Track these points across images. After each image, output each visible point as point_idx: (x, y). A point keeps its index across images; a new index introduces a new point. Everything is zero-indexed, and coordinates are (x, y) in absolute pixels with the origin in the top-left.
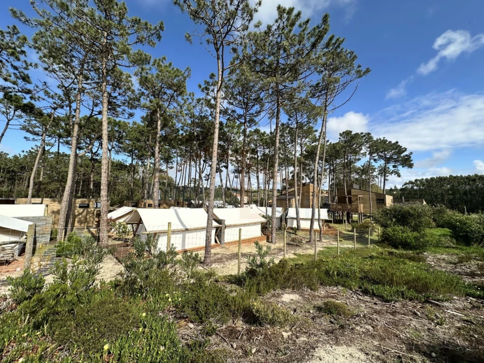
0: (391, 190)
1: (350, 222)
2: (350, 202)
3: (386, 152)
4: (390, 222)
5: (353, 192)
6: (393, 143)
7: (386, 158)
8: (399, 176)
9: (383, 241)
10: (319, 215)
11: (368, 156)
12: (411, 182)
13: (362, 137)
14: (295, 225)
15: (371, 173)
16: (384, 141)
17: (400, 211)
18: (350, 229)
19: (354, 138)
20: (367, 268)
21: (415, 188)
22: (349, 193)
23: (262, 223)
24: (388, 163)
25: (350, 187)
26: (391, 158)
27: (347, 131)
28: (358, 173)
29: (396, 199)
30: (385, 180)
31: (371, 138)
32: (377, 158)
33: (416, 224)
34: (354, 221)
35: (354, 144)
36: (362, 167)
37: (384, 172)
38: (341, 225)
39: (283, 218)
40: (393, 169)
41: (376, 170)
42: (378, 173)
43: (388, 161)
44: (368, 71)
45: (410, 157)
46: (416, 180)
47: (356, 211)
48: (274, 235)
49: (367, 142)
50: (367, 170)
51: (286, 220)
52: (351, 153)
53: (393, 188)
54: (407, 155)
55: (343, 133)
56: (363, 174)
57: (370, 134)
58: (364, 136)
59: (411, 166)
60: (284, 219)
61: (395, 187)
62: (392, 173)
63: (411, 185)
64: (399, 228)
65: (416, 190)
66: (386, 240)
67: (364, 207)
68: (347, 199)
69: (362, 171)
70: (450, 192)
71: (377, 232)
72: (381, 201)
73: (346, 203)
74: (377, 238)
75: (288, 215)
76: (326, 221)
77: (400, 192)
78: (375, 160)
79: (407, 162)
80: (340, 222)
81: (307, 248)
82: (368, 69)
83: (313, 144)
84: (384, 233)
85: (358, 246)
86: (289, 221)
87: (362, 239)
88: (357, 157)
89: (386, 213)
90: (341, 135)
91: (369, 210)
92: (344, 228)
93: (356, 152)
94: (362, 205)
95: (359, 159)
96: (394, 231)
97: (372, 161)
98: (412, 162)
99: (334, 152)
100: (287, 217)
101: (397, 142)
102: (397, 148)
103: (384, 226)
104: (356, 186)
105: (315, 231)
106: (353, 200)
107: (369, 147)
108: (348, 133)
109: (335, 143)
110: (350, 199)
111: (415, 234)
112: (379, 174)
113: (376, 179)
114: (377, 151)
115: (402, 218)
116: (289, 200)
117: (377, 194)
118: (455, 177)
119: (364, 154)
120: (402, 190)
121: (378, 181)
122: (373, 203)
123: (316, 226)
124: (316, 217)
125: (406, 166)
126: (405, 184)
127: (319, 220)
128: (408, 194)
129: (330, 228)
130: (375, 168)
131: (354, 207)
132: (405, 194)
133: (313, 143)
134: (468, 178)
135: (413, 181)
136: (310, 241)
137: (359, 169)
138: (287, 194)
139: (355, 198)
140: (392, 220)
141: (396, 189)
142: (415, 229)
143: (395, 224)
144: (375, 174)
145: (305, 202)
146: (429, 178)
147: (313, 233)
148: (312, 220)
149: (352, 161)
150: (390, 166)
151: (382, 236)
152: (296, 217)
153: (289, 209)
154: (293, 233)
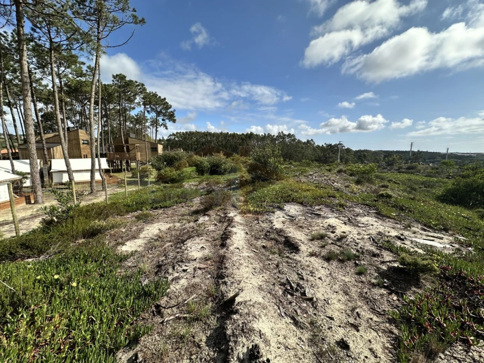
0: (160, 140)
1: (129, 169)
2: (128, 150)
3: (157, 106)
4: (162, 165)
5: (130, 141)
6: (162, 98)
7: (157, 111)
8: (167, 128)
9: (158, 181)
10: (100, 165)
11: (143, 107)
12: (173, 135)
13: (137, 86)
14: (65, 178)
15: (144, 123)
16: (155, 95)
17: (169, 157)
18: (131, 176)
19: (128, 85)
21: (176, 139)
22: (127, 142)
23: (13, 182)
24: (159, 116)
25: (127, 135)
26: (161, 112)
27: (121, 74)
28: (132, 122)
29: (165, 148)
30: (157, 131)
31: (145, 89)
32: (149, 109)
33: (178, 165)
34: (132, 169)
35: (129, 91)
36: (136, 116)
37: (155, 123)
38: (120, 174)
39: (45, 172)
40: (163, 122)
41: (149, 121)
42: (150, 124)
43: (158, 114)
44: (143, 21)
45: (174, 114)
46: (177, 133)
47: (134, 159)
48: (39, 193)
49: (141, 92)
50: (139, 120)
51: (50, 175)
52: (126, 100)
53: (161, 139)
54: (172, 112)
55: (117, 75)
56: (137, 123)
57: (144, 85)
58: (138, 85)
59: (174, 121)
60: (46, 174)
61: (163, 138)
62: (161, 125)
63: (174, 137)
64: (168, 169)
65: (176, 141)
66: (161, 179)
67: (141, 155)
68: (125, 148)
69: (137, 120)
70: (196, 143)
71: (153, 175)
72: (154, 149)
73: (124, 152)
74: (154, 180)
75: (52, 168)
76: (107, 171)
77: (166, 142)
78: (148, 112)
79: (172, 117)
80: (119, 171)
81: (91, 199)
82: (143, 19)
83: (78, 79)
84: (159, 175)
85: (141, 188)
86: (54, 175)
87: (144, 184)
88: (132, 106)
89: (159, 159)
90: (113, 76)
91: (145, 157)
92: (125, 176)
93: (130, 100)
94: (139, 154)
95: (134, 108)
96: (165, 171)
97: (146, 112)
98: (175, 118)
99: (107, 95)
100: (52, 171)
101: (165, 99)
102: (167, 106)
103: (159, 169)
104: (132, 135)
105: (97, 182)
106: (131, 149)
107: (143, 98)
108: (122, 77)
109: (106, 84)
110: (128, 147)
111: (178, 172)
112: (151, 125)
113: (149, 129)
114: (150, 103)
115: (170, 161)
116: (49, 149)
117: (151, 143)
118: (198, 133)
119: (139, 104)
120: (167, 140)
121: (150, 133)
122: (148, 151)
123: (98, 176)
125: (171, 120)
126: (170, 136)
127: (100, 170)
128: (172, 144)
129: (111, 177)
130: (148, 119)
131: (132, 155)
132: (170, 144)
133: (78, 77)
134: (204, 133)
135: (175, 133)
136: (92, 192)
137: (133, 117)
138: (44, 142)
139: (133, 147)
140: (164, 164)
141: (163, 140)
142: (178, 168)
143: (165, 167)
144: (147, 124)
145: (76, 152)
146: (184, 132)
147: (94, 184)
148: (92, 171)
149: (127, 109)
150: (160, 119)
151: (157, 177)
152: (66, 170)
153: (53, 160)
154: (65, 189)
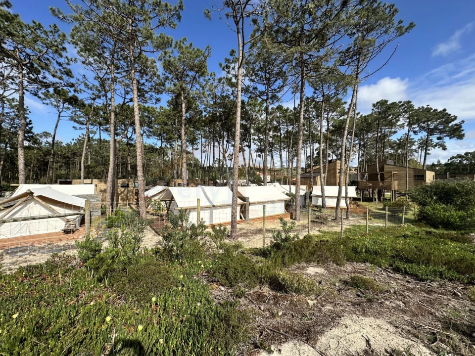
0: (433, 165)
1: (382, 200)
2: (383, 179)
3: (429, 123)
4: (430, 200)
5: (387, 169)
6: (439, 111)
7: (429, 129)
8: (444, 149)
9: (419, 220)
10: (346, 193)
11: (407, 128)
12: (459, 156)
13: (400, 106)
14: (320, 203)
15: (409, 147)
16: (428, 110)
17: (443, 188)
18: (381, 208)
19: (389, 108)
20: (399, 246)
21: (465, 162)
22: (382, 169)
23: (286, 201)
24: (431, 135)
25: (383, 163)
26: (436, 128)
27: (381, 101)
28: (393, 148)
29: (437, 176)
30: (426, 154)
31: (412, 106)
32: (417, 129)
33: (462, 203)
34: (386, 199)
35: (390, 115)
36: (398, 140)
37: (425, 145)
38: (371, 203)
39: (308, 196)
40: (437, 141)
41: (416, 143)
42: (417, 146)
43: (431, 132)
44: (412, 25)
45: (461, 127)
46: (466, 154)
47: (389, 189)
48: (298, 212)
49: (406, 112)
50: (404, 143)
51: (311, 197)
52: (385, 126)
53: (436, 163)
54: (456, 125)
55: (377, 103)
56: (399, 148)
57: (410, 102)
58: (403, 105)
59: (461, 137)
60: (308, 197)
61: (439, 162)
62: (436, 146)
63: (459, 159)
64: (441, 206)
65: (465, 165)
66: (422, 219)
67: (399, 185)
68: (379, 176)
69: (399, 145)
71: (413, 211)
72: (420, 176)
73: (378, 180)
74: (412, 217)
75: (313, 193)
76: (354, 199)
77: (445, 168)
78: (415, 132)
79: (457, 132)
80: (370, 200)
81: (333, 226)
82: (411, 24)
83: (341, 118)
84: (421, 212)
85: (389, 224)
86: (313, 199)
87: (394, 218)
88: (393, 130)
89: (426, 190)
90: (374, 105)
91: (404, 187)
92: (374, 206)
93: (391, 124)
94: (396, 182)
95: (395, 132)
96: (434, 209)
97: (411, 133)
98: (463, 133)
99: (365, 126)
100: (312, 195)
101: (445, 110)
102: (445, 117)
103: (422, 204)
104: (389, 162)
105: (342, 209)
106: (386, 177)
107: (408, 118)
108: (383, 103)
109: (366, 115)
110: (382, 175)
111: (461, 213)
112: (419, 148)
113: (415, 153)
114: (418, 121)
115: (445, 196)
116: (314, 178)
117: (415, 170)
119: (402, 126)
120: (446, 165)
121: (418, 156)
122: (410, 180)
123: (343, 204)
124: (343, 194)
125: (454, 137)
126: (451, 159)
127: (346, 197)
128: (455, 169)
129: (358, 206)
130: (415, 142)
131: (386, 184)
132: (453, 169)
133: (341, 116)
135: (463, 154)
136: (336, 219)
137: (395, 142)
138: (312, 172)
139: (389, 175)
140: (432, 198)
141: (439, 164)
142: (461, 207)
143: (435, 202)
144: (414, 147)
145: (332, 180)
147: (339, 211)
148: (338, 198)
149: (387, 135)
150: (434, 139)
151: (418, 215)
152: (321, 195)
153: (314, 186)
154: (317, 211)
